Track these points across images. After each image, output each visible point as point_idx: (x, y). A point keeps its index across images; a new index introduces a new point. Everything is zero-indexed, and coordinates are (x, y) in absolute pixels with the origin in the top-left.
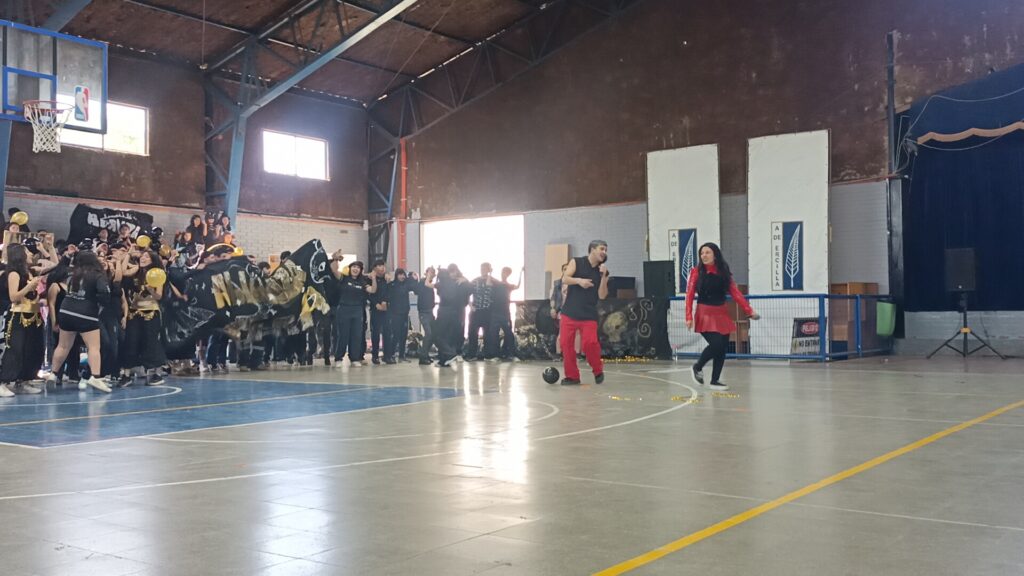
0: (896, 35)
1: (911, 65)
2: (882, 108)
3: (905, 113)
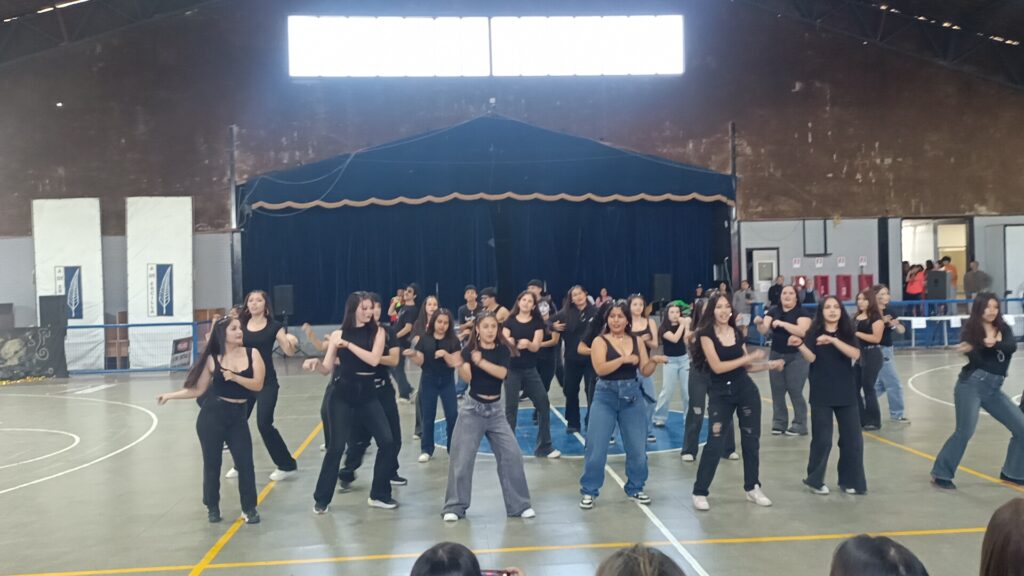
1: (247, 152)
2: (226, 179)
3: (243, 185)
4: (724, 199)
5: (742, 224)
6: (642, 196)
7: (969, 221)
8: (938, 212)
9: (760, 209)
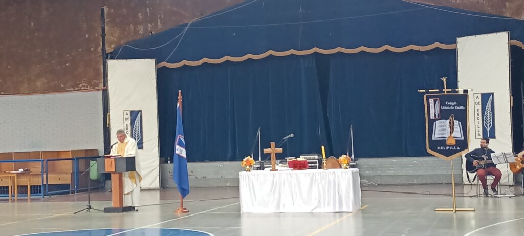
0: (106, 9)
1: (114, 27)
2: (100, 49)
3: (110, 53)
4: (519, 44)
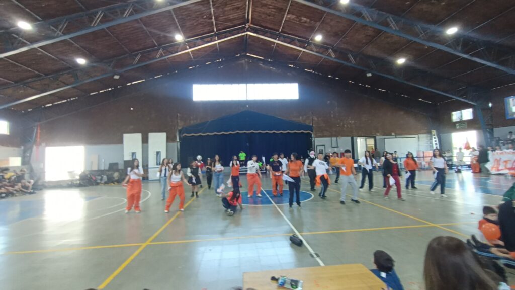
0: (178, 115)
3: (180, 130)
4: (310, 132)
5: (316, 139)
6: (288, 131)
7: (375, 138)
8: (367, 135)
9: (320, 135)
